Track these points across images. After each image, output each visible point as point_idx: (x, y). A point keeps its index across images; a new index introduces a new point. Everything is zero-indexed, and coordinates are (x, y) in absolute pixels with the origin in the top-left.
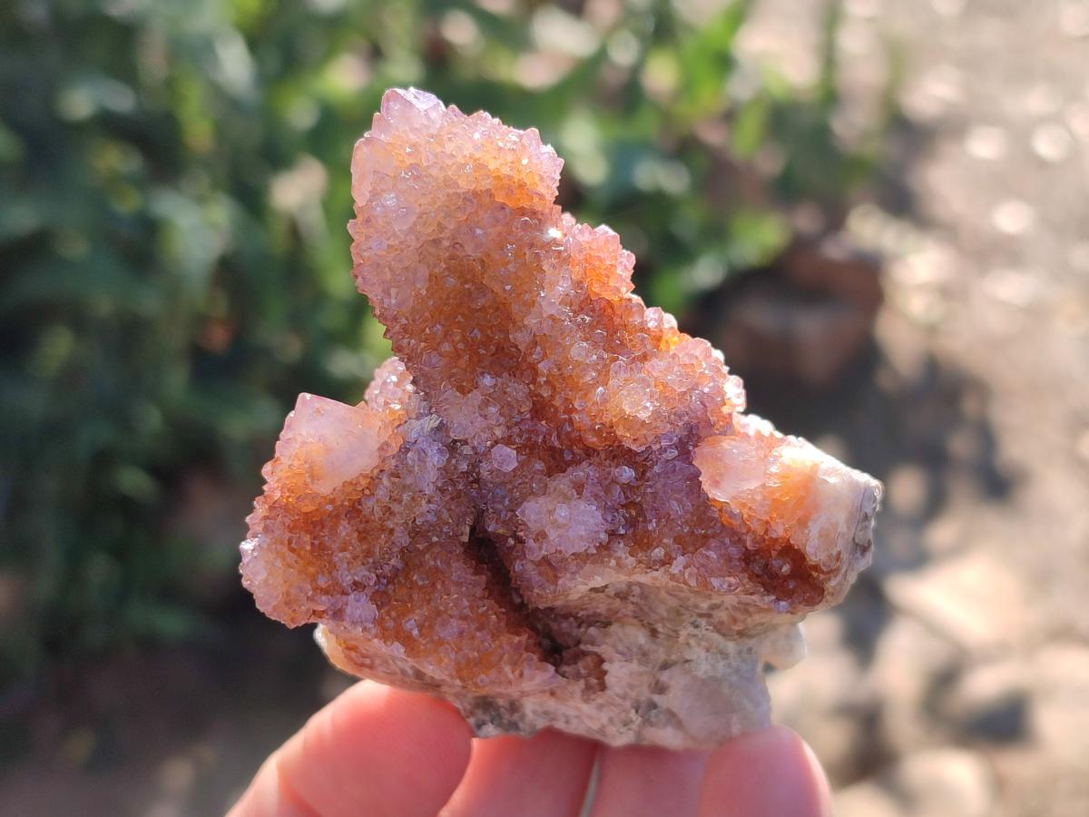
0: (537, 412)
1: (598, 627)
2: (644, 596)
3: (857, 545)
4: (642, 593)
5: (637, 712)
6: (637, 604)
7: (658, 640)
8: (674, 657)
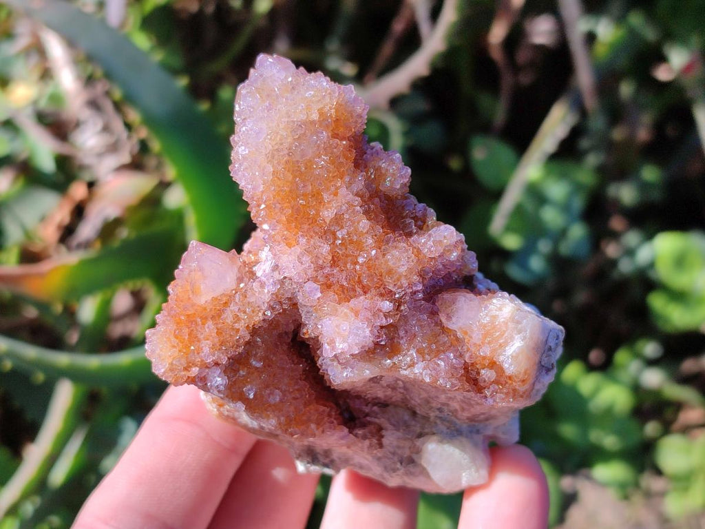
0: (334, 262)
1: (379, 407)
2: (405, 388)
3: (543, 366)
4: (404, 387)
5: (401, 464)
6: (403, 393)
7: (417, 419)
8: (426, 430)
